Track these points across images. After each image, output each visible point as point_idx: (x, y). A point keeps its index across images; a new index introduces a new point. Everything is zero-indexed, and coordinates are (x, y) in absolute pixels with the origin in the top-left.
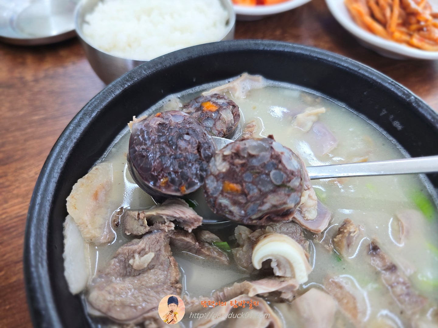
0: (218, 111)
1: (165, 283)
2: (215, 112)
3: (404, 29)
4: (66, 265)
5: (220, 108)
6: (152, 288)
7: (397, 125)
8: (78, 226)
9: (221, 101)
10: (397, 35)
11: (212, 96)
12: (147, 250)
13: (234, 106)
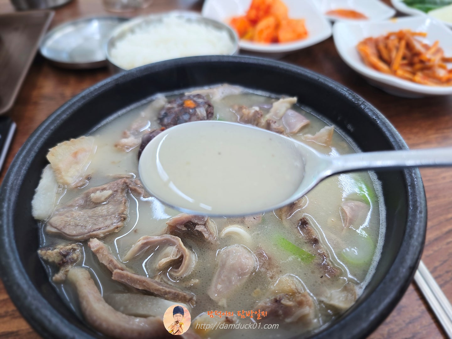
0: (195, 108)
1: (113, 213)
2: (192, 109)
3: (409, 69)
4: (36, 197)
5: (198, 105)
6: (102, 216)
7: (349, 127)
8: (54, 171)
9: (200, 101)
10: (400, 72)
11: (195, 96)
12: (108, 189)
13: (210, 106)
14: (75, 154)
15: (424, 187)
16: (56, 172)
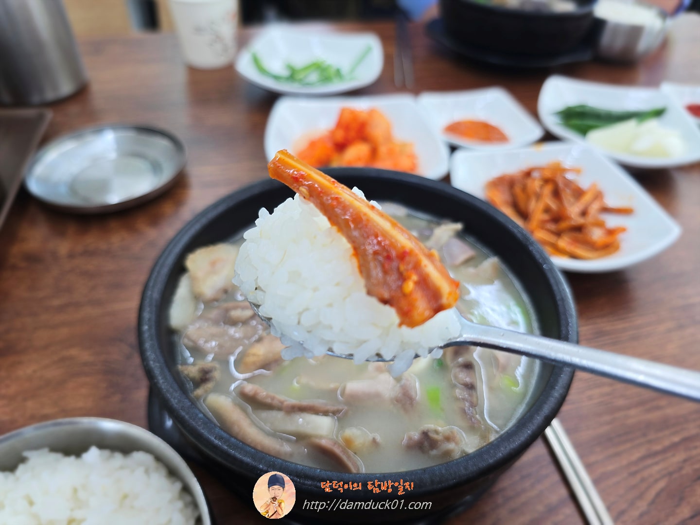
14: (213, 264)
15: (578, 333)
16: (193, 280)
